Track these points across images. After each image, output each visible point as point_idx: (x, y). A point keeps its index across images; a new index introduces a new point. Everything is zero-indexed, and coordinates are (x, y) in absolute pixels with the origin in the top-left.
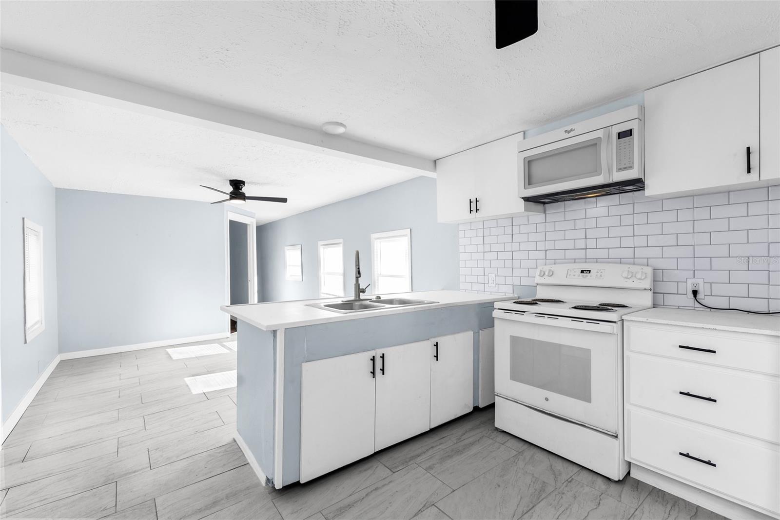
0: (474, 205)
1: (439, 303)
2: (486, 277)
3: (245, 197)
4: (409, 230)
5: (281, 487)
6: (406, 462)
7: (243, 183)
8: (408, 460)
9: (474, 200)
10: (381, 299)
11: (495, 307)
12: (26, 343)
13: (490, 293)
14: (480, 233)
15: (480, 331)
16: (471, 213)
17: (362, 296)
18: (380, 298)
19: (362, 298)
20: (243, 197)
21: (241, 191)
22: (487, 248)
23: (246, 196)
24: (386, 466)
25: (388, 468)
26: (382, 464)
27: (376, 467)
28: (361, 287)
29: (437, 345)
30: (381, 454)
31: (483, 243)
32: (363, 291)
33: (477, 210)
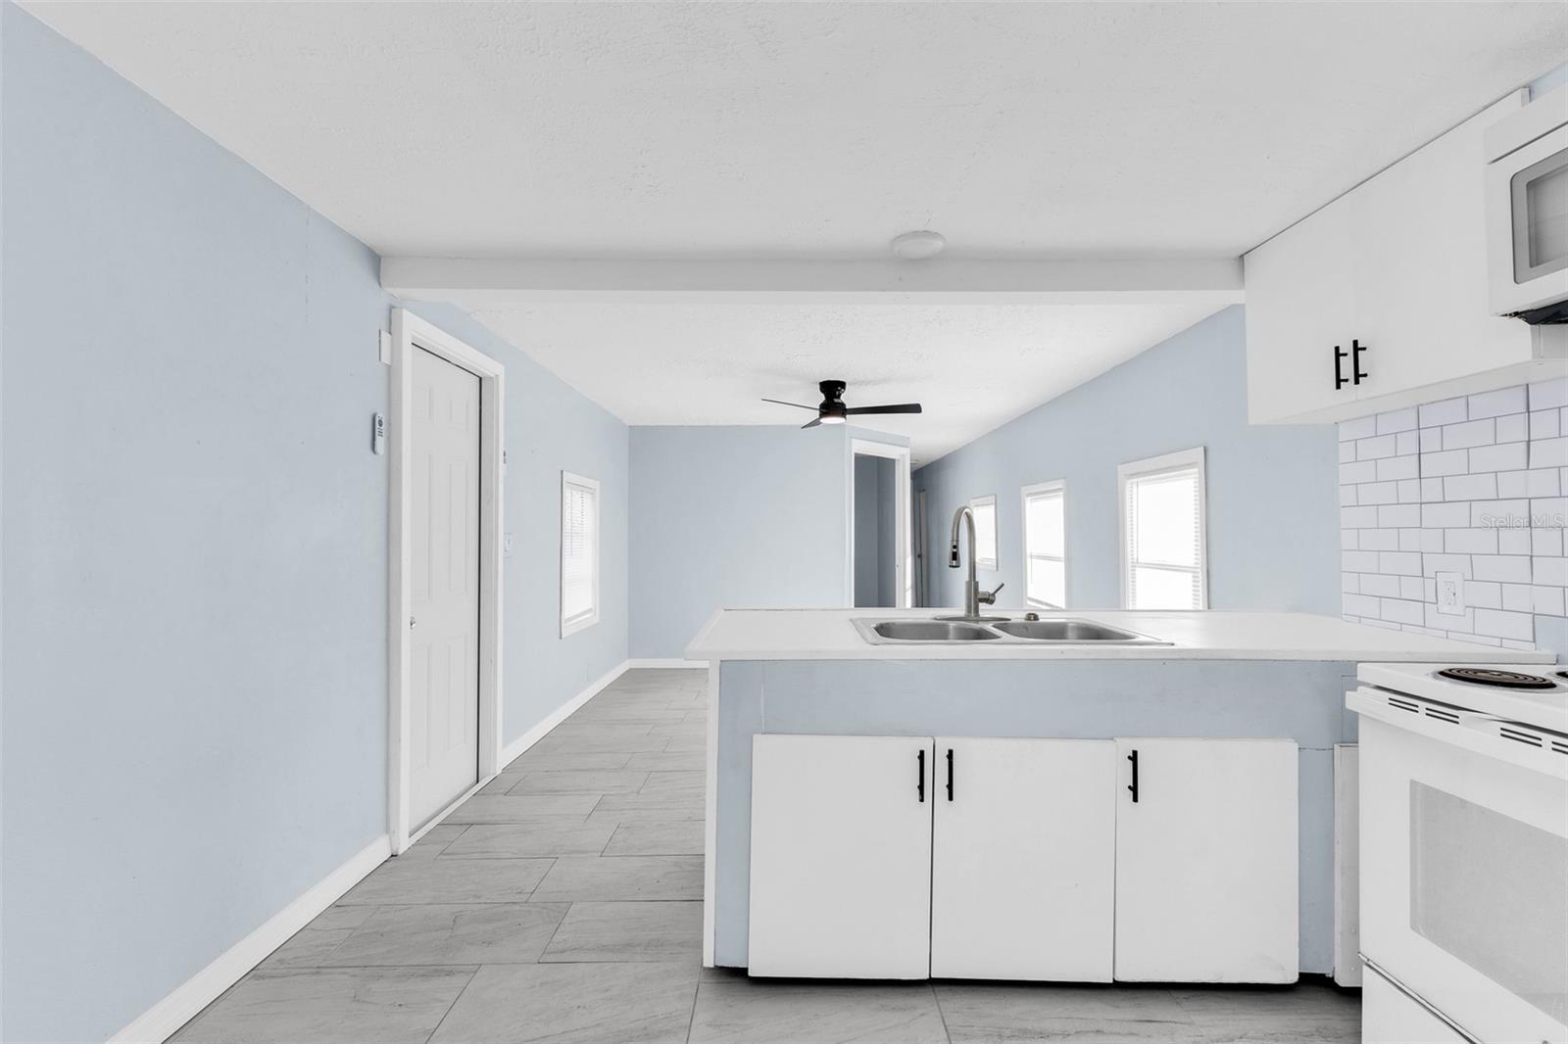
0: (1347, 364)
1: (1173, 644)
2: (1430, 584)
3: (846, 410)
4: (1202, 448)
5: (712, 966)
6: (1000, 1036)
7: (842, 385)
8: (1008, 1033)
9: (1347, 348)
10: (1041, 620)
11: (1359, 678)
12: (561, 638)
13: (1444, 634)
14: (1408, 444)
15: (1336, 746)
16: (1338, 387)
17: (985, 610)
18: (1036, 618)
19: (982, 614)
20: (841, 410)
21: (836, 400)
22: (1432, 490)
23: (847, 407)
24: (944, 1022)
25: (946, 1030)
26: (941, 1012)
27: (921, 1012)
28: (981, 589)
29: (1134, 758)
30: (954, 988)
31: (1417, 476)
32: (989, 600)
33: (1357, 377)
